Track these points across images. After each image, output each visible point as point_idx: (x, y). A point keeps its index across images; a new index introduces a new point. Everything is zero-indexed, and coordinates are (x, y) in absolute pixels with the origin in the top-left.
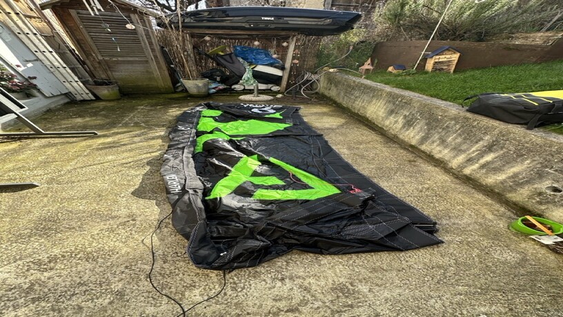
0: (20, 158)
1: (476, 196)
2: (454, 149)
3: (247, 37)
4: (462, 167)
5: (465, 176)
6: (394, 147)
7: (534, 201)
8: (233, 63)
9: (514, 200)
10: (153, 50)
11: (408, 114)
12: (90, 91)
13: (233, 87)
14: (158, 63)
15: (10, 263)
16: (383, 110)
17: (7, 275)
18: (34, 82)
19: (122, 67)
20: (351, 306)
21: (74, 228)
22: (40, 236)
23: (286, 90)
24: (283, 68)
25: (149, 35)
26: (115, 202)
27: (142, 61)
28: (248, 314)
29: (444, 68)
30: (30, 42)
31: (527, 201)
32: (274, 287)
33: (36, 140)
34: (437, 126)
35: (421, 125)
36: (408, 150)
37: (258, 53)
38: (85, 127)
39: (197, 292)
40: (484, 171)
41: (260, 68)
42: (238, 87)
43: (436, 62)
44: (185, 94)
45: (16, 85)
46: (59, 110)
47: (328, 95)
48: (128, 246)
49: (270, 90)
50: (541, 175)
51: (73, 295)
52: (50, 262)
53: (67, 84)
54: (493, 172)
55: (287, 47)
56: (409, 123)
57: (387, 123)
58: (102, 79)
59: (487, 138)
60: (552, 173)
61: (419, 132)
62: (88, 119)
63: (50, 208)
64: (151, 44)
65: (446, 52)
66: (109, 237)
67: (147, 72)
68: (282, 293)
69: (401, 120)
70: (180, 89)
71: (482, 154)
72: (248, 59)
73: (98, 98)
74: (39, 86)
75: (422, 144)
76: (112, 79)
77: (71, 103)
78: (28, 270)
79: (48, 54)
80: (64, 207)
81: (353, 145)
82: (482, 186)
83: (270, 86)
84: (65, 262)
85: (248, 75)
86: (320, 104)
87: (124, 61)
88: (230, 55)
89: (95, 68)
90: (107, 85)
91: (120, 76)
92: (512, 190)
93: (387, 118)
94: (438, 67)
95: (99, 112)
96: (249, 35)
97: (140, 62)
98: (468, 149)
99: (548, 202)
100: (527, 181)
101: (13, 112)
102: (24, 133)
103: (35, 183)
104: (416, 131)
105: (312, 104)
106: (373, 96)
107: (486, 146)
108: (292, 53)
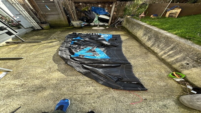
0: (18, 50)
1: (163, 65)
2: (161, 49)
3: (96, 3)
4: (162, 55)
5: (162, 58)
6: (142, 48)
7: (180, 68)
8: (91, 14)
9: (174, 67)
10: (61, 9)
11: (150, 35)
12: (40, 26)
13: (90, 24)
14: (63, 14)
15: (16, 79)
16: (142, 34)
17: (16, 82)
18: (20, 23)
19: (50, 16)
20: (107, 94)
21: (33, 71)
22: (24, 73)
23: (110, 25)
24: (109, 16)
25: (59, 3)
26: (46, 64)
27: (57, 14)
28: (78, 94)
29: (174, 15)
30: (16, 7)
31: (178, 68)
32: (87, 88)
33: (23, 44)
34: (158, 40)
35: (153, 40)
36: (147, 49)
37: (100, 10)
38: (38, 39)
39: (65, 88)
40: (168, 57)
41: (101, 16)
42: (92, 24)
43: (170, 13)
44: (73, 27)
45: (14, 24)
46: (30, 33)
47: (126, 27)
48: (48, 76)
49: (104, 25)
50: (184, 59)
51: (32, 88)
52: (27, 79)
53: (31, 23)
54: (171, 57)
55: (112, 7)
56: (149, 39)
57: (143, 38)
58: (43, 21)
59: (172, 45)
60: (188, 58)
61: (152, 42)
62: (39, 36)
63: (27, 65)
64: (60, 7)
65: (176, 8)
66: (43, 74)
67: (59, 18)
68: (88, 90)
69: (147, 38)
70: (71, 25)
71: (169, 51)
72: (96, 12)
73: (43, 29)
74: (22, 24)
75: (152, 47)
76: (47, 21)
77: (34, 30)
78: (21, 81)
79: (23, 12)
80: (31, 65)
81: (127, 47)
82: (166, 62)
83: (104, 23)
84: (31, 80)
85: (96, 19)
86: (122, 31)
87: (51, 14)
88: (89, 11)
89: (41, 17)
90: (45, 23)
91: (50, 20)
92: (175, 63)
93: (143, 37)
94: (171, 15)
95: (43, 34)
96: (97, 2)
97: (56, 14)
98: (165, 49)
99: (184, 68)
100: (180, 61)
101: (14, 34)
102: (19, 41)
103: (23, 58)
104: (151, 42)
105: (119, 31)
106: (140, 28)
107: (171, 48)
108: (113, 9)
